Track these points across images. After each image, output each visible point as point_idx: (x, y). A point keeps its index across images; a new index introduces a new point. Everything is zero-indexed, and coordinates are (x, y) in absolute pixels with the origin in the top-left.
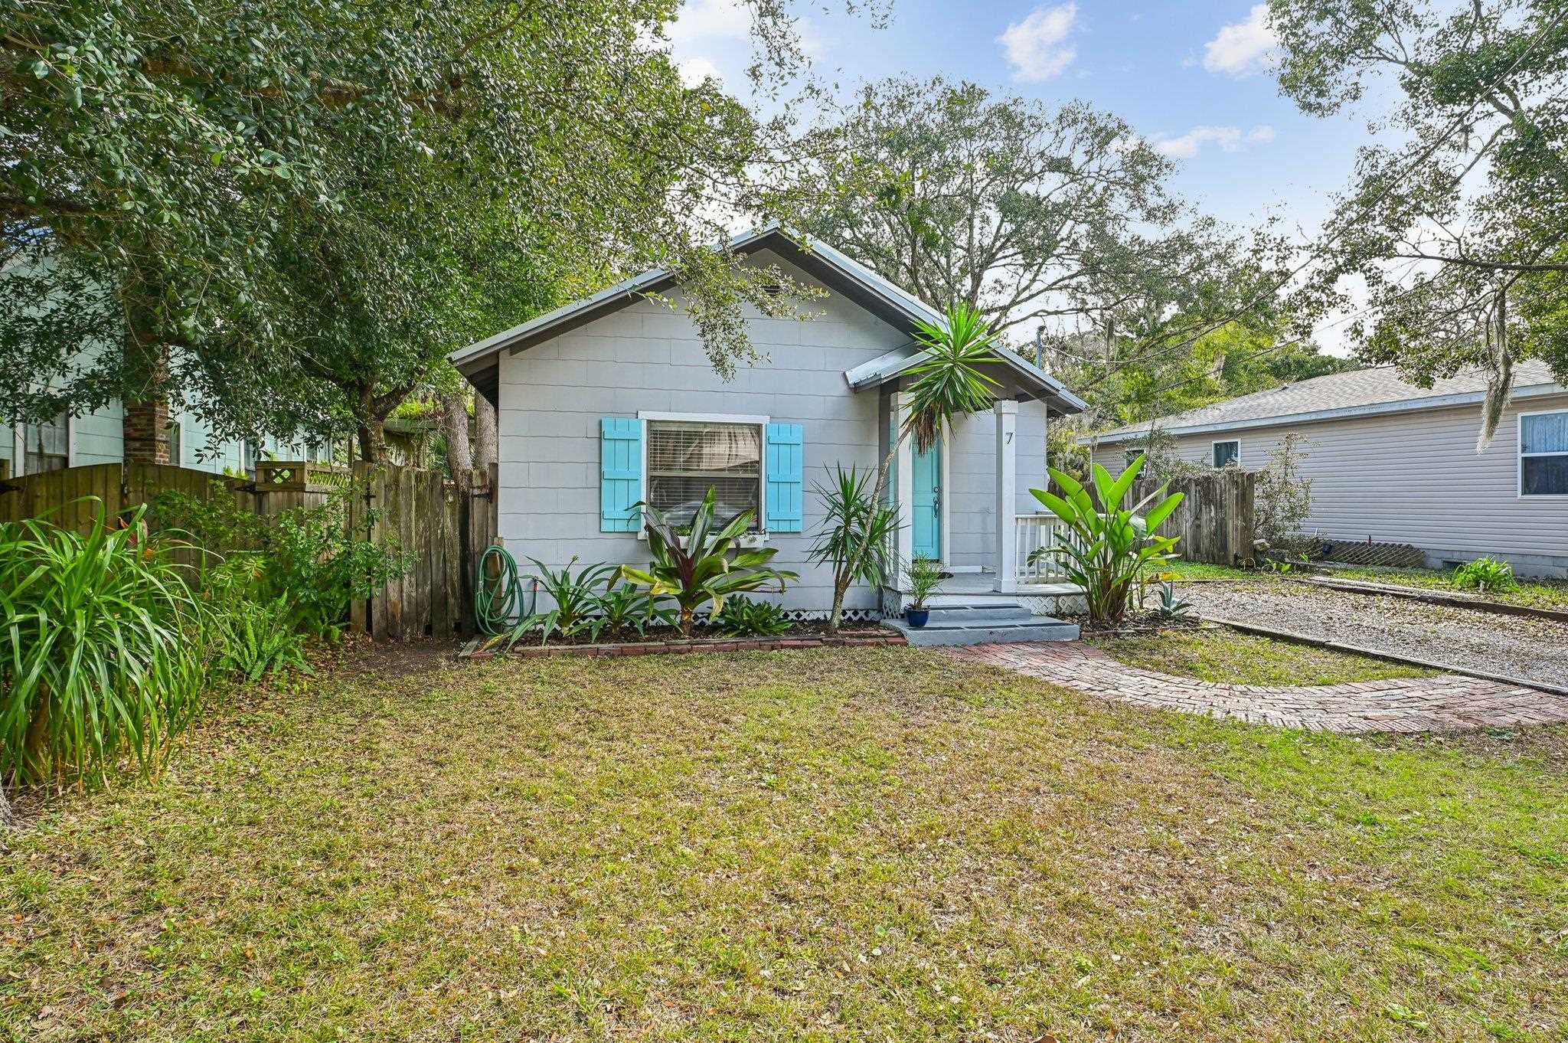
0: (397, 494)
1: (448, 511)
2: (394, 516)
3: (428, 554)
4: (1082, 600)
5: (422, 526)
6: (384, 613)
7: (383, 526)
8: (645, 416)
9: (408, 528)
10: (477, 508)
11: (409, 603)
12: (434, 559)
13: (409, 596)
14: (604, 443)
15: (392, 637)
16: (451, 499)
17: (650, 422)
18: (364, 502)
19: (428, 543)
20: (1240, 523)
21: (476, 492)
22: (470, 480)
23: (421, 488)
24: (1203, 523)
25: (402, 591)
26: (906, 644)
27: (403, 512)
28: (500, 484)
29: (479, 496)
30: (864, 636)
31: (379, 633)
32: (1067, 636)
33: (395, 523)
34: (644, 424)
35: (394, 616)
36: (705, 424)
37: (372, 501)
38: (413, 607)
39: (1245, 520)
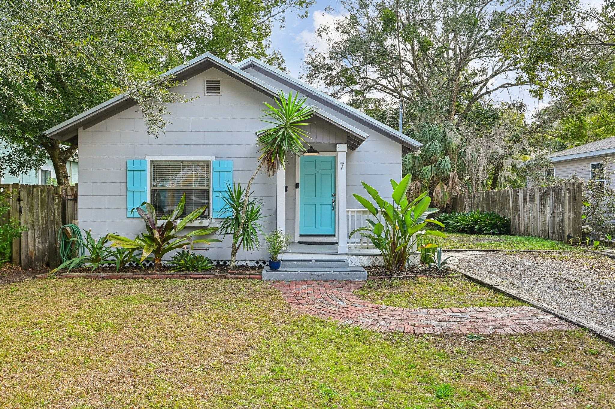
0: (32, 199)
1: (56, 207)
2: (31, 210)
3: (47, 228)
4: (381, 259)
5: (44, 214)
6: (27, 256)
7: (26, 214)
8: (149, 158)
9: (38, 215)
10: (69, 205)
11: (38, 252)
12: (50, 230)
13: (38, 248)
14: (128, 172)
15: (31, 268)
16: (57, 201)
17: (152, 162)
18: (18, 203)
19: (47, 223)
20: (572, 215)
21: (69, 198)
22: (66, 192)
23: (43, 196)
24: (556, 216)
25: (35, 245)
26: (261, 279)
27: (35, 208)
28: (79, 194)
29: (70, 200)
30: (239, 274)
31: (25, 265)
32: (360, 278)
33: (31, 213)
34: (149, 163)
35: (31, 257)
36: (182, 162)
37: (21, 202)
38: (40, 253)
39: (575, 213)
